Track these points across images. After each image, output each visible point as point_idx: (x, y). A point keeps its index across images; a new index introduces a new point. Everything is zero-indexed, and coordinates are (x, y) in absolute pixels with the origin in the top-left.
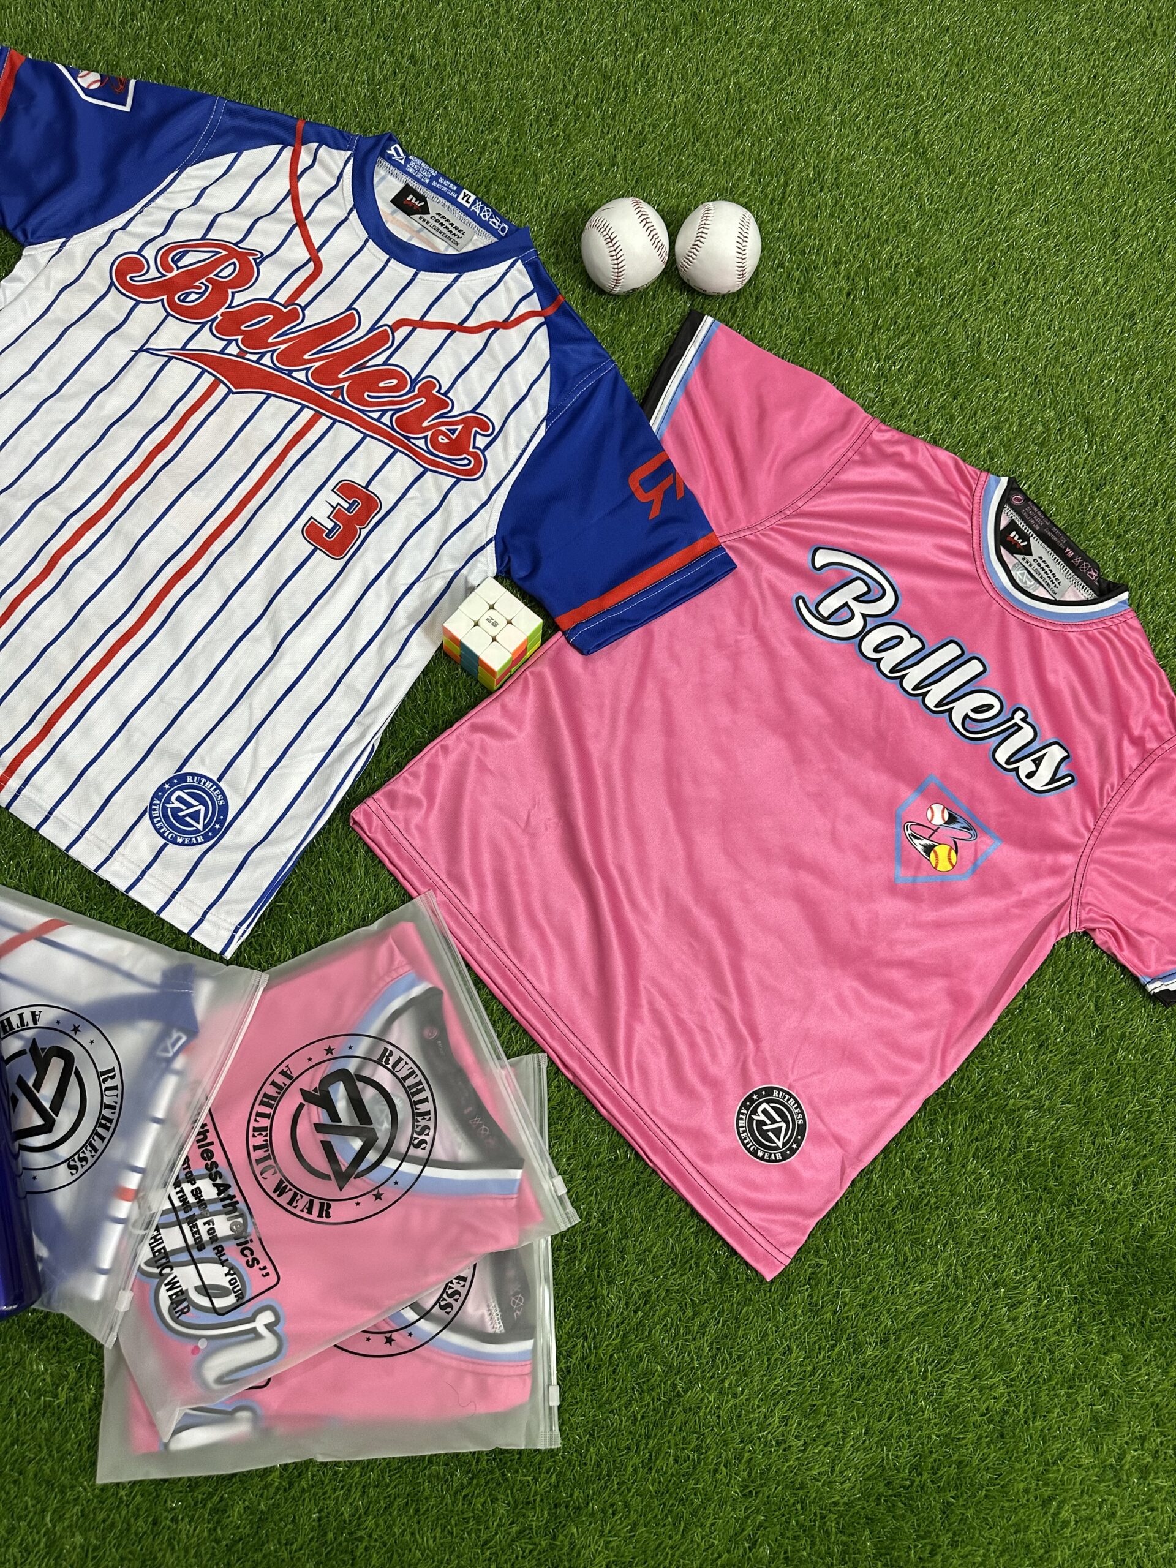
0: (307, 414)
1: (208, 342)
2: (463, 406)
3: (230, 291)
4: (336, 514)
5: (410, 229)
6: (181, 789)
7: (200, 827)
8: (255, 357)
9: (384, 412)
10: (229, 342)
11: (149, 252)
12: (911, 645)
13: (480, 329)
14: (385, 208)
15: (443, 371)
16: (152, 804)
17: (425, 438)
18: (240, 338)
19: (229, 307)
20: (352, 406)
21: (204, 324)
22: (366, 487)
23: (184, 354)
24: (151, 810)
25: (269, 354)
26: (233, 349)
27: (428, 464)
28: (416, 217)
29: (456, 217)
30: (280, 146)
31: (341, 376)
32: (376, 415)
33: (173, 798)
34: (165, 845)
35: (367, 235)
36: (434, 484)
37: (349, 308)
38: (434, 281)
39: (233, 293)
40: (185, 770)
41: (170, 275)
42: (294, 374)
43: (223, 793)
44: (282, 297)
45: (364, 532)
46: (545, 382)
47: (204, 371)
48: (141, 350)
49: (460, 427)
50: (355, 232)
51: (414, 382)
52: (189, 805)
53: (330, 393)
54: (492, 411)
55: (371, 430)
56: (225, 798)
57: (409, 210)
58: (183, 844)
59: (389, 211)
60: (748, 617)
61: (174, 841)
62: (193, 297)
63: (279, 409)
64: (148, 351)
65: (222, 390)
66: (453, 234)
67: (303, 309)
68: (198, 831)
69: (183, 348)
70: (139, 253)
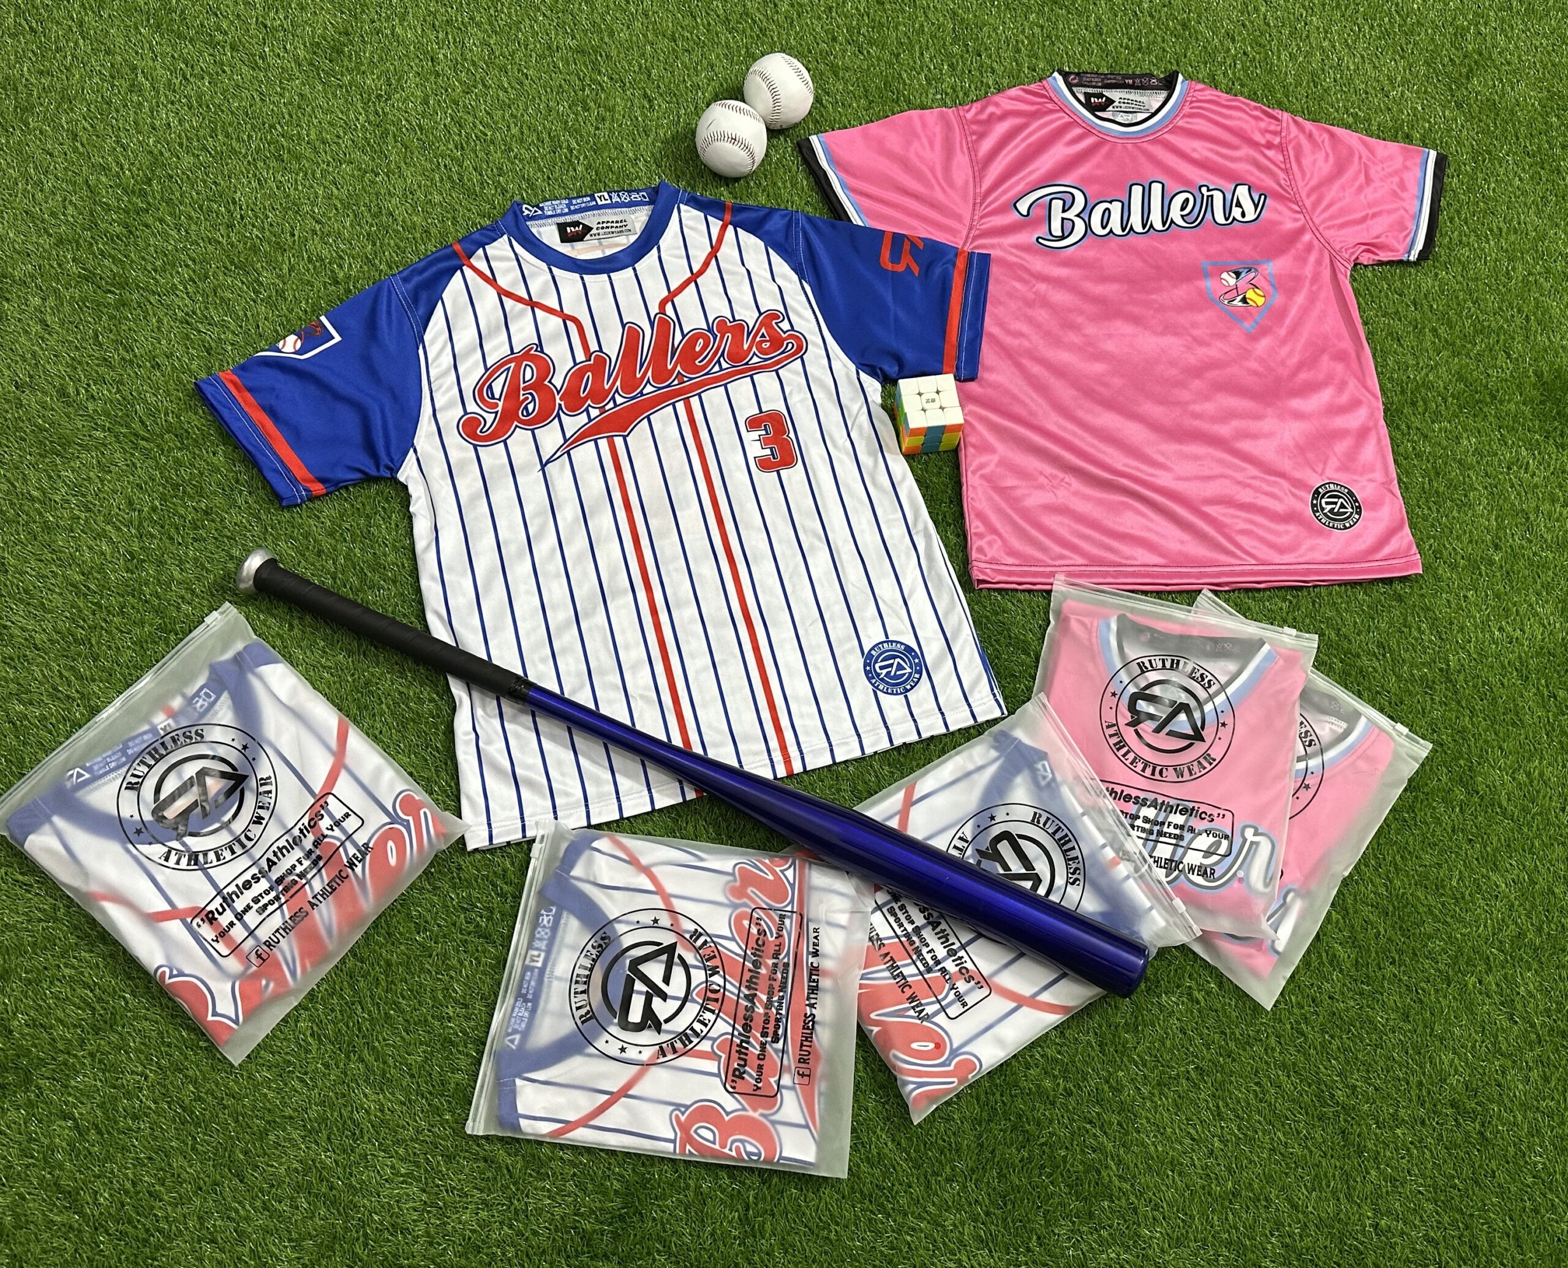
0: (680, 406)
1: (574, 423)
2: (752, 317)
3: (546, 382)
4: (765, 442)
5: (594, 248)
6: (876, 662)
7: (909, 670)
8: (611, 405)
9: (719, 362)
10: (587, 410)
11: (472, 407)
12: (1116, 208)
13: (706, 265)
14: (565, 249)
15: (718, 308)
16: (873, 685)
17: (755, 354)
18: (589, 402)
19: (558, 392)
20: (698, 378)
21: (558, 415)
22: (761, 412)
23: (570, 444)
24: (877, 688)
25: (617, 395)
26: (594, 413)
27: (774, 367)
28: (588, 237)
29: (610, 215)
30: (459, 273)
31: (670, 367)
32: (717, 368)
33: (878, 670)
34: (906, 697)
35: (577, 276)
36: (792, 372)
37: (623, 326)
38: (648, 264)
39: (550, 382)
40: (866, 652)
41: (500, 409)
42: (645, 392)
43: (897, 642)
44: (580, 356)
45: (792, 435)
46: (775, 258)
47: (595, 441)
48: (543, 466)
49: (763, 330)
50: (569, 281)
51: (710, 330)
52: (891, 665)
53: (676, 382)
54: (770, 303)
55: (723, 380)
56: (902, 644)
57: (579, 237)
58: (912, 687)
59: (569, 249)
60: (1026, 276)
61: (908, 691)
62: (531, 407)
63: (663, 419)
64: (548, 462)
65: (619, 442)
66: (622, 228)
67: (601, 350)
68: (910, 674)
69: (566, 441)
70: (466, 413)
